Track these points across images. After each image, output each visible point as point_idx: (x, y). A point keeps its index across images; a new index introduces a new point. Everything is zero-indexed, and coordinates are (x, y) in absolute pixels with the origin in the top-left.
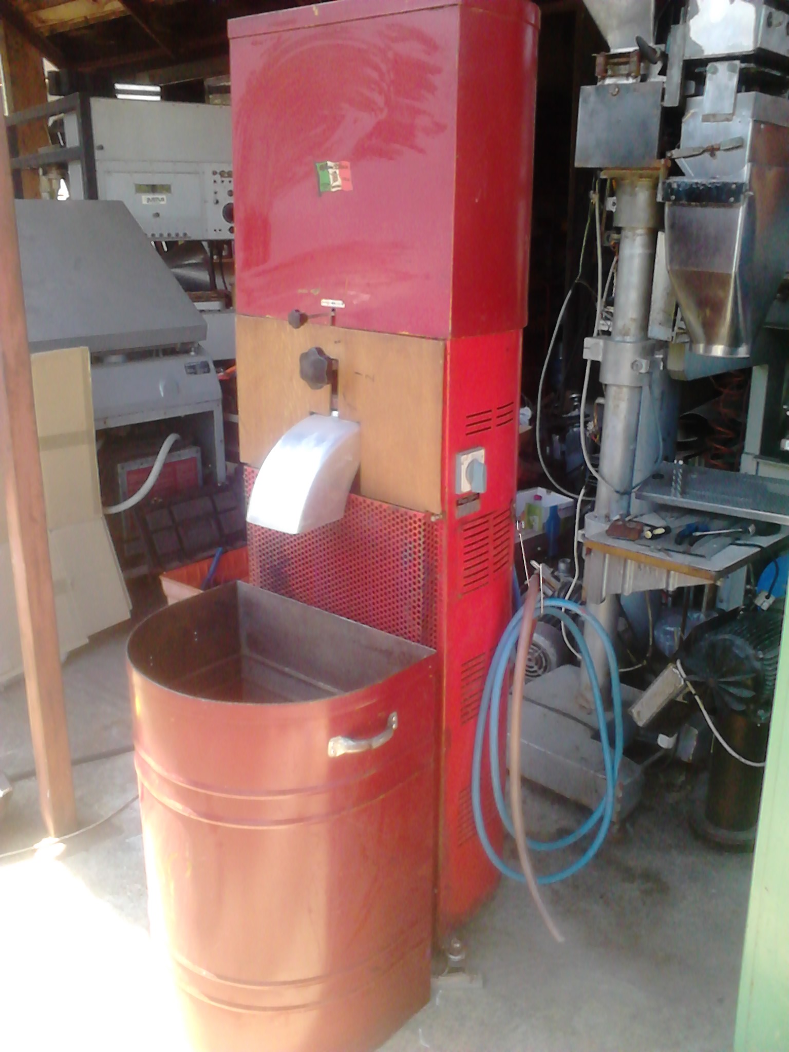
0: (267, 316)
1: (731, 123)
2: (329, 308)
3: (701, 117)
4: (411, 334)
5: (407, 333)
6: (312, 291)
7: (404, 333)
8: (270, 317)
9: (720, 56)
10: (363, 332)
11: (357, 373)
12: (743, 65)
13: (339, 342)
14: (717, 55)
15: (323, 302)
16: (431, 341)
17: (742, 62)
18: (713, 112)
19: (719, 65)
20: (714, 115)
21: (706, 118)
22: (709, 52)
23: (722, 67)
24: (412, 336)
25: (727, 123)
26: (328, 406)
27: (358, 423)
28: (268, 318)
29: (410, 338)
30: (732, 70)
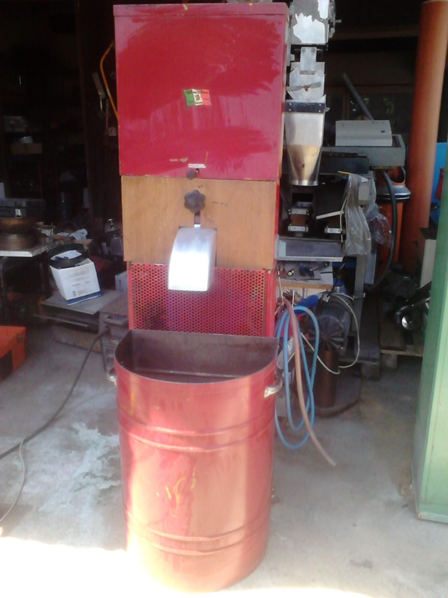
0: (146, 175)
1: (314, 75)
2: (195, 168)
3: (299, 72)
4: (252, 179)
5: (250, 179)
6: (182, 160)
7: (248, 179)
8: (148, 176)
9: (309, 45)
10: (219, 180)
11: (214, 202)
12: (318, 50)
13: (202, 186)
14: (308, 44)
15: (190, 166)
16: (268, 182)
17: (317, 48)
18: (306, 70)
19: (307, 48)
20: (306, 71)
21: (302, 73)
22: (304, 42)
23: (308, 50)
24: (252, 180)
25: (312, 75)
26: (193, 222)
27: (216, 229)
28: (147, 176)
29: (252, 182)
30: (313, 51)
